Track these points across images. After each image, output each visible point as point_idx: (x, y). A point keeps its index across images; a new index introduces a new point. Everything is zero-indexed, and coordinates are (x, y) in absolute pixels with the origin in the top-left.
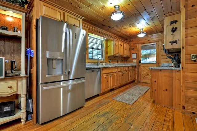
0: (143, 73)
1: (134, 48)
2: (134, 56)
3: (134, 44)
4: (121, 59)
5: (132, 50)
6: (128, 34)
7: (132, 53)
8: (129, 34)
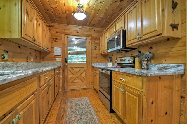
0: (71, 76)
1: (57, 39)
2: (58, 51)
3: (57, 32)
4: (34, 53)
5: (54, 42)
6: (53, 6)
7: (53, 46)
8: (55, 9)
